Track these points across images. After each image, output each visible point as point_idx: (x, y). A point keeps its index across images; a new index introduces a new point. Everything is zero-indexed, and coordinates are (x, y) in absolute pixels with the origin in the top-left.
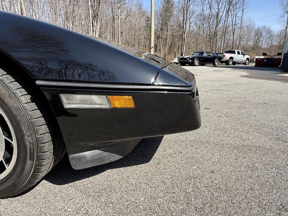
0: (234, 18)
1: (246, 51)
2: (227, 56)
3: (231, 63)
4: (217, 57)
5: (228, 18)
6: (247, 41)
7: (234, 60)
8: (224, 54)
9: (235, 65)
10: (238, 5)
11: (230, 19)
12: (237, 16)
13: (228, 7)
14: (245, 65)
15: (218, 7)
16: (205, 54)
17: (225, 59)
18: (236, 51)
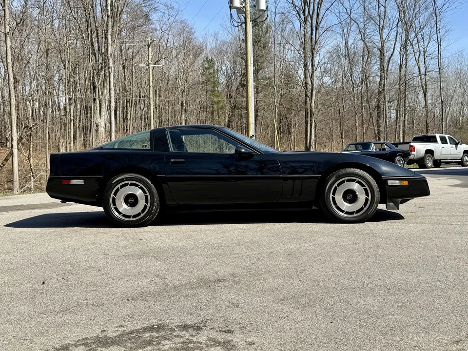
0: (422, 57)
1: (463, 130)
2: (420, 148)
3: (430, 164)
4: (399, 152)
5: (406, 59)
6: (460, 105)
7: (437, 156)
8: (412, 144)
9: (439, 167)
10: (426, 31)
11: (412, 62)
12: (426, 54)
13: (404, 35)
14: (463, 165)
15: (381, 38)
16: (373, 148)
17: (414, 155)
18: (438, 136)
